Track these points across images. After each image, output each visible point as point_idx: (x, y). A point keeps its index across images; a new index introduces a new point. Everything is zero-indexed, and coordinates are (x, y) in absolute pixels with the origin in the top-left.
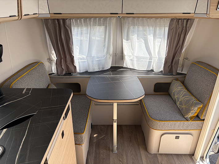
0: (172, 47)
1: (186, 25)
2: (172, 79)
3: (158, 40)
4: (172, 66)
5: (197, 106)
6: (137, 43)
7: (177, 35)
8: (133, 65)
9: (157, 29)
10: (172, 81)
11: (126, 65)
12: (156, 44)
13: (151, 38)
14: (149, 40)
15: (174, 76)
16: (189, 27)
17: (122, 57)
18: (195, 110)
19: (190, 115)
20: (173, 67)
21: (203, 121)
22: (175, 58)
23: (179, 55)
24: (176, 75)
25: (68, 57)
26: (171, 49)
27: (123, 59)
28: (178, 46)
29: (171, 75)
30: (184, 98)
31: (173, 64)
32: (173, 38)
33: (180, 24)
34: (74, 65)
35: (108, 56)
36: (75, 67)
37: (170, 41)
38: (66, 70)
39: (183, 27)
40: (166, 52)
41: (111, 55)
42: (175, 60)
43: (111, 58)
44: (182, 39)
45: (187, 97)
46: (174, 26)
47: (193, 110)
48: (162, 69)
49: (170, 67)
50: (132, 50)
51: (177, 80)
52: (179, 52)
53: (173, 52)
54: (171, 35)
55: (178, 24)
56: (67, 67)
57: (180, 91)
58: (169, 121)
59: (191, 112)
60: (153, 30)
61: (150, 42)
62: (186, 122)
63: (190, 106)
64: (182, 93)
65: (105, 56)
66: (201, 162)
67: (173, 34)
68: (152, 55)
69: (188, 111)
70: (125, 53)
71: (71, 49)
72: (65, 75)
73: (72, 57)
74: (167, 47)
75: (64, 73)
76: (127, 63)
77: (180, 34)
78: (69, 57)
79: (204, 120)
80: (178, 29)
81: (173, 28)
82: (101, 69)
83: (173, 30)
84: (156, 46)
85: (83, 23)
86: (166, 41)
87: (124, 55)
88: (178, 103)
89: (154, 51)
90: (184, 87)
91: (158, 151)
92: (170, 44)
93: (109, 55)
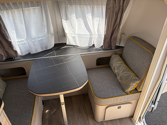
0: (110, 25)
1: (123, 4)
2: (111, 53)
3: (97, 19)
4: (111, 41)
5: (135, 82)
6: (76, 22)
7: (115, 14)
8: (75, 42)
9: (94, 8)
10: (112, 55)
11: (69, 42)
12: (95, 22)
13: (89, 16)
14: (88, 19)
15: (113, 51)
16: (125, 6)
17: (64, 35)
18: (134, 85)
19: (130, 89)
20: (112, 43)
21: (140, 93)
22: (113, 35)
23: (117, 32)
24: (115, 49)
25: (4, 43)
26: (109, 27)
27: (65, 37)
28: (116, 24)
29: (111, 50)
30: (124, 74)
31: (112, 40)
32: (111, 16)
33: (117, 3)
34: (13, 50)
35: (50, 36)
36: (16, 52)
37: (108, 20)
38: (6, 56)
39: (120, 6)
40: (105, 30)
41: (52, 35)
42: (114, 37)
43: (53, 37)
44: (119, 18)
45: (127, 73)
46: (111, 5)
47: (132, 85)
48: (102, 44)
49: (109, 42)
50: (72, 29)
51: (116, 54)
52: (117, 29)
53: (111, 30)
54: (108, 14)
55: (115, 3)
56: (7, 53)
57: (120, 66)
58: (112, 97)
59: (131, 87)
60: (91, 10)
61: (89, 20)
62: (127, 96)
63: (129, 82)
64: (122, 69)
65: (47, 36)
66: (139, 123)
67: (111, 13)
68: (92, 33)
69: (128, 86)
70: (67, 31)
71: (5, 35)
72: (6, 60)
73: (9, 42)
74: (105, 25)
75: (4, 59)
76: (70, 40)
77: (117, 12)
78: (6, 42)
79: (141, 91)
80: (116, 8)
81: (110, 8)
82: (44, 49)
83: (110, 10)
84: (95, 25)
85: (12, 6)
86: (104, 20)
87: (65, 33)
88: (118, 78)
89: (94, 29)
90: (122, 62)
91: (104, 119)
92: (108, 23)
93: (51, 34)
